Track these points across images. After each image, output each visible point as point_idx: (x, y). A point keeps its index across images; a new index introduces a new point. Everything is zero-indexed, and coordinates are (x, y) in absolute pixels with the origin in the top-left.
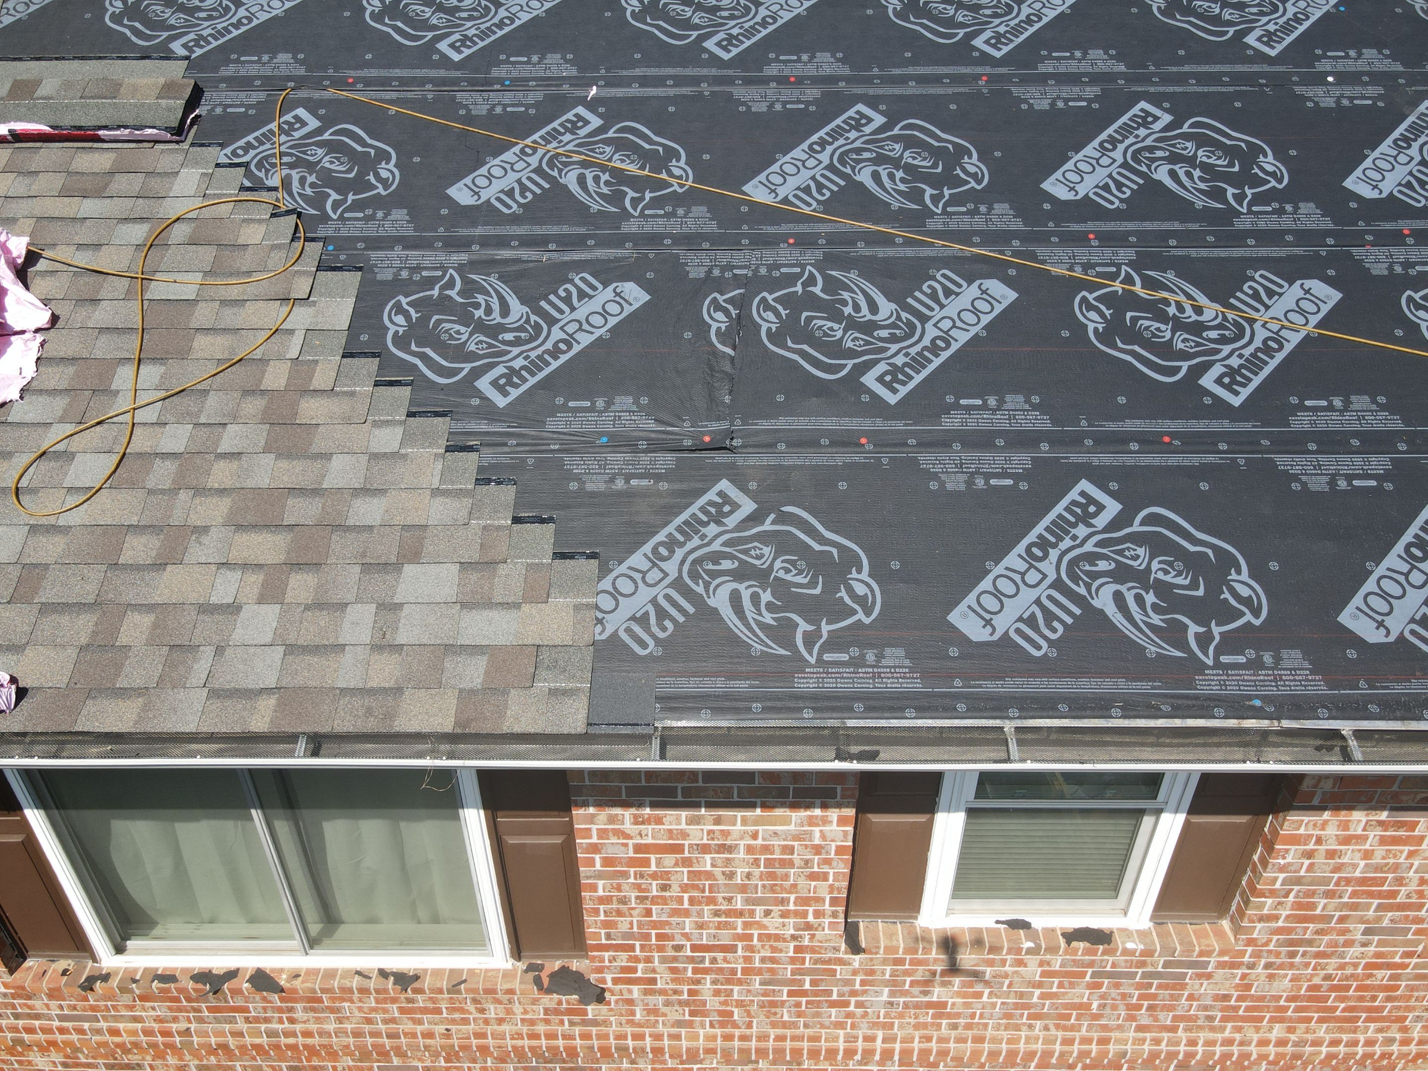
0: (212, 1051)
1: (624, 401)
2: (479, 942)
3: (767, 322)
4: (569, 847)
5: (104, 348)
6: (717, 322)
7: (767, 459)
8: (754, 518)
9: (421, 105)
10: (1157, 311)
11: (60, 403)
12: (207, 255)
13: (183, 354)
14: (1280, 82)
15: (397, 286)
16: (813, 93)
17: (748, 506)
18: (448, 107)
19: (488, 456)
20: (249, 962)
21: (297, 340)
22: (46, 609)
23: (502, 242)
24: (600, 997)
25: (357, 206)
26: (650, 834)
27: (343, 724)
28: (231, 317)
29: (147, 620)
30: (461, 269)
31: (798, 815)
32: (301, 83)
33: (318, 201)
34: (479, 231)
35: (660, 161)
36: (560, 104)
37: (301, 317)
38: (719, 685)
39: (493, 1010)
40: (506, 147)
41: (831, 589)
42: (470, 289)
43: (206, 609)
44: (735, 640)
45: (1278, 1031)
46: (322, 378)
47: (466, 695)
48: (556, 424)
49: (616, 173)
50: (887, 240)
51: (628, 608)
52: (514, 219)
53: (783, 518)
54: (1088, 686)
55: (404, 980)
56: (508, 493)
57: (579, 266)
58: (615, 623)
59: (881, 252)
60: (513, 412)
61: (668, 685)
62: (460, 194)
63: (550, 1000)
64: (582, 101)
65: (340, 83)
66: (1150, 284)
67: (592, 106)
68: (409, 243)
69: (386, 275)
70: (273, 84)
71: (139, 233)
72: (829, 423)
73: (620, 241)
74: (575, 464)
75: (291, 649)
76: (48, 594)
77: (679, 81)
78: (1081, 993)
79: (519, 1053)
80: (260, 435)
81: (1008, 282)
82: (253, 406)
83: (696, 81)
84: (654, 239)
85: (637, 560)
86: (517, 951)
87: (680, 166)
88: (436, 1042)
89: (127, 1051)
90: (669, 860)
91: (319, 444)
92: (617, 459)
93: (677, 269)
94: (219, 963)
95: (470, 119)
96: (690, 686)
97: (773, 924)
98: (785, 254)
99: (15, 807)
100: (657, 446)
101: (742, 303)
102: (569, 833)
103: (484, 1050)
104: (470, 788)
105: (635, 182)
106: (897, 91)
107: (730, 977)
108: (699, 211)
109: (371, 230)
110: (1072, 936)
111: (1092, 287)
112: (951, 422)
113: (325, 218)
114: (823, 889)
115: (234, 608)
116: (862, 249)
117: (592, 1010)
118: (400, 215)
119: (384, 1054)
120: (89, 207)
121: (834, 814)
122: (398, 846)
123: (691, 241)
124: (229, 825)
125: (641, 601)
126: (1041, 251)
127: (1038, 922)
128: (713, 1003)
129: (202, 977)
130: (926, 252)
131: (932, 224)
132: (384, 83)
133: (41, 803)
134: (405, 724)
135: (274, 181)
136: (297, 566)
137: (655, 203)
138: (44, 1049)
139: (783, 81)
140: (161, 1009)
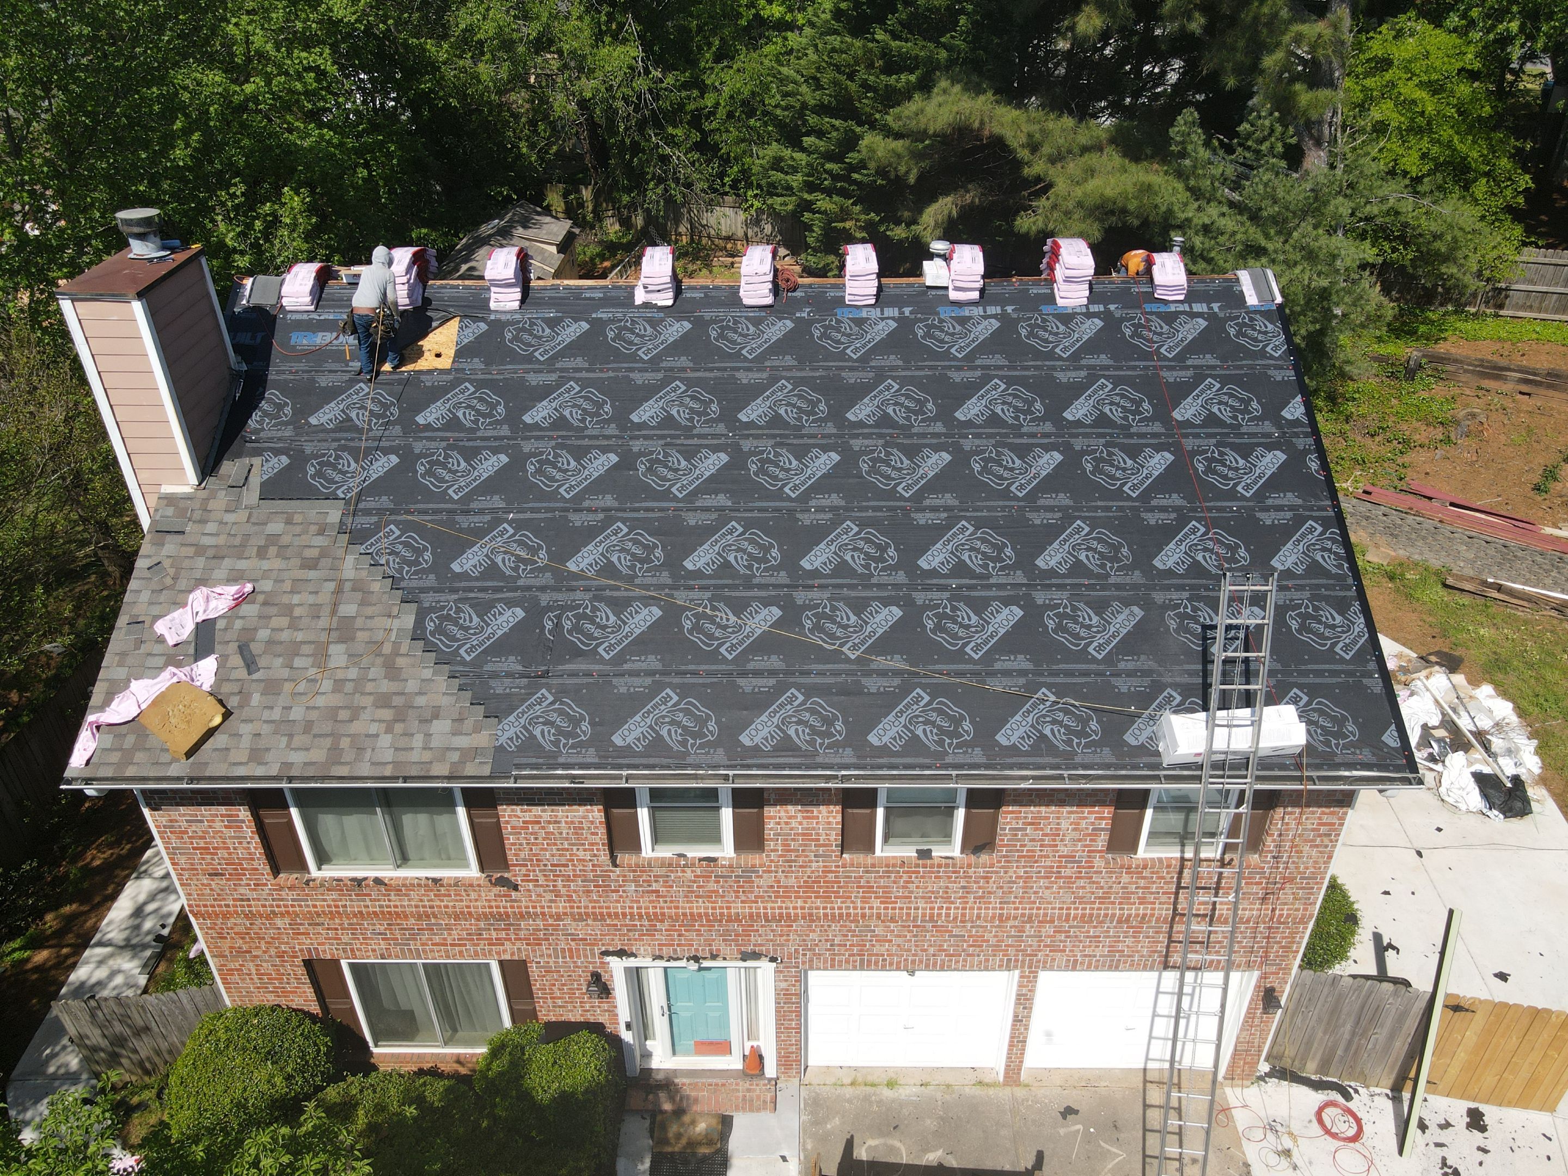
0: (355, 915)
1: (512, 658)
2: (467, 866)
3: (567, 625)
4: (498, 822)
5: (323, 637)
6: (549, 625)
7: (560, 681)
8: (552, 703)
9: (440, 523)
10: (712, 620)
11: (310, 660)
12: (359, 595)
13: (353, 639)
14: (791, 511)
15: (431, 609)
16: (601, 516)
17: (551, 699)
18: (452, 524)
19: (463, 681)
20: (371, 873)
21: (394, 633)
22: (315, 736)
23: (471, 590)
24: (516, 888)
25: (416, 573)
26: (528, 817)
27: (414, 773)
28: (370, 624)
29: (348, 740)
30: (455, 601)
31: (582, 809)
32: (393, 512)
33: (400, 571)
34: (463, 584)
35: (534, 551)
36: (496, 522)
37: (396, 624)
38: (534, 760)
39: (473, 895)
40: (474, 544)
41: (575, 728)
42: (459, 610)
43: (367, 736)
44: (540, 746)
45: (800, 903)
46: (404, 649)
47: (453, 764)
48: (488, 667)
49: (517, 556)
50: (618, 588)
51: (507, 735)
52: (477, 579)
53: (562, 703)
54: (652, 761)
55: (435, 881)
56: (469, 694)
57: (499, 600)
58: (502, 740)
59: (616, 594)
60: (472, 663)
61: (516, 761)
62: (456, 567)
63: (497, 890)
64: (506, 521)
65: (409, 512)
66: (714, 608)
67: (510, 523)
68: (436, 590)
69: (427, 605)
70: (380, 512)
71: (331, 586)
72: (583, 667)
73: (516, 589)
74: (493, 683)
75: (396, 749)
76: (315, 730)
77: (548, 510)
78: (712, 886)
79: (485, 914)
80: (382, 672)
81: (660, 608)
82: (379, 660)
83: (553, 510)
84: (529, 588)
85: (511, 718)
86: (482, 870)
87: (543, 554)
88: (450, 910)
89: (318, 915)
90: (537, 827)
91: (404, 676)
92: (507, 681)
93: (536, 601)
94: (360, 874)
95: (461, 530)
96: (524, 761)
97: (581, 854)
98: (579, 595)
99: (287, 807)
100: (522, 676)
101: (559, 617)
102: (498, 817)
103: (470, 913)
104: (459, 797)
105: (525, 561)
106: (636, 515)
107: (568, 879)
108: (548, 575)
109: (421, 584)
110: (701, 860)
111: (691, 609)
112: (626, 667)
113: (403, 579)
114: (597, 839)
115: (377, 736)
116: (608, 593)
117: (513, 893)
118: (432, 576)
119: (428, 916)
120: (312, 574)
121: (595, 808)
122: (433, 825)
123: (543, 589)
124: (364, 817)
125: (511, 733)
126: (676, 593)
127: (690, 855)
128: (563, 891)
129: (353, 880)
130: (631, 594)
131: (637, 581)
132: (425, 512)
133: (299, 805)
134: (432, 774)
135: (383, 561)
136: (396, 721)
137: (532, 571)
138: (282, 915)
139: (589, 510)
140: (334, 895)
